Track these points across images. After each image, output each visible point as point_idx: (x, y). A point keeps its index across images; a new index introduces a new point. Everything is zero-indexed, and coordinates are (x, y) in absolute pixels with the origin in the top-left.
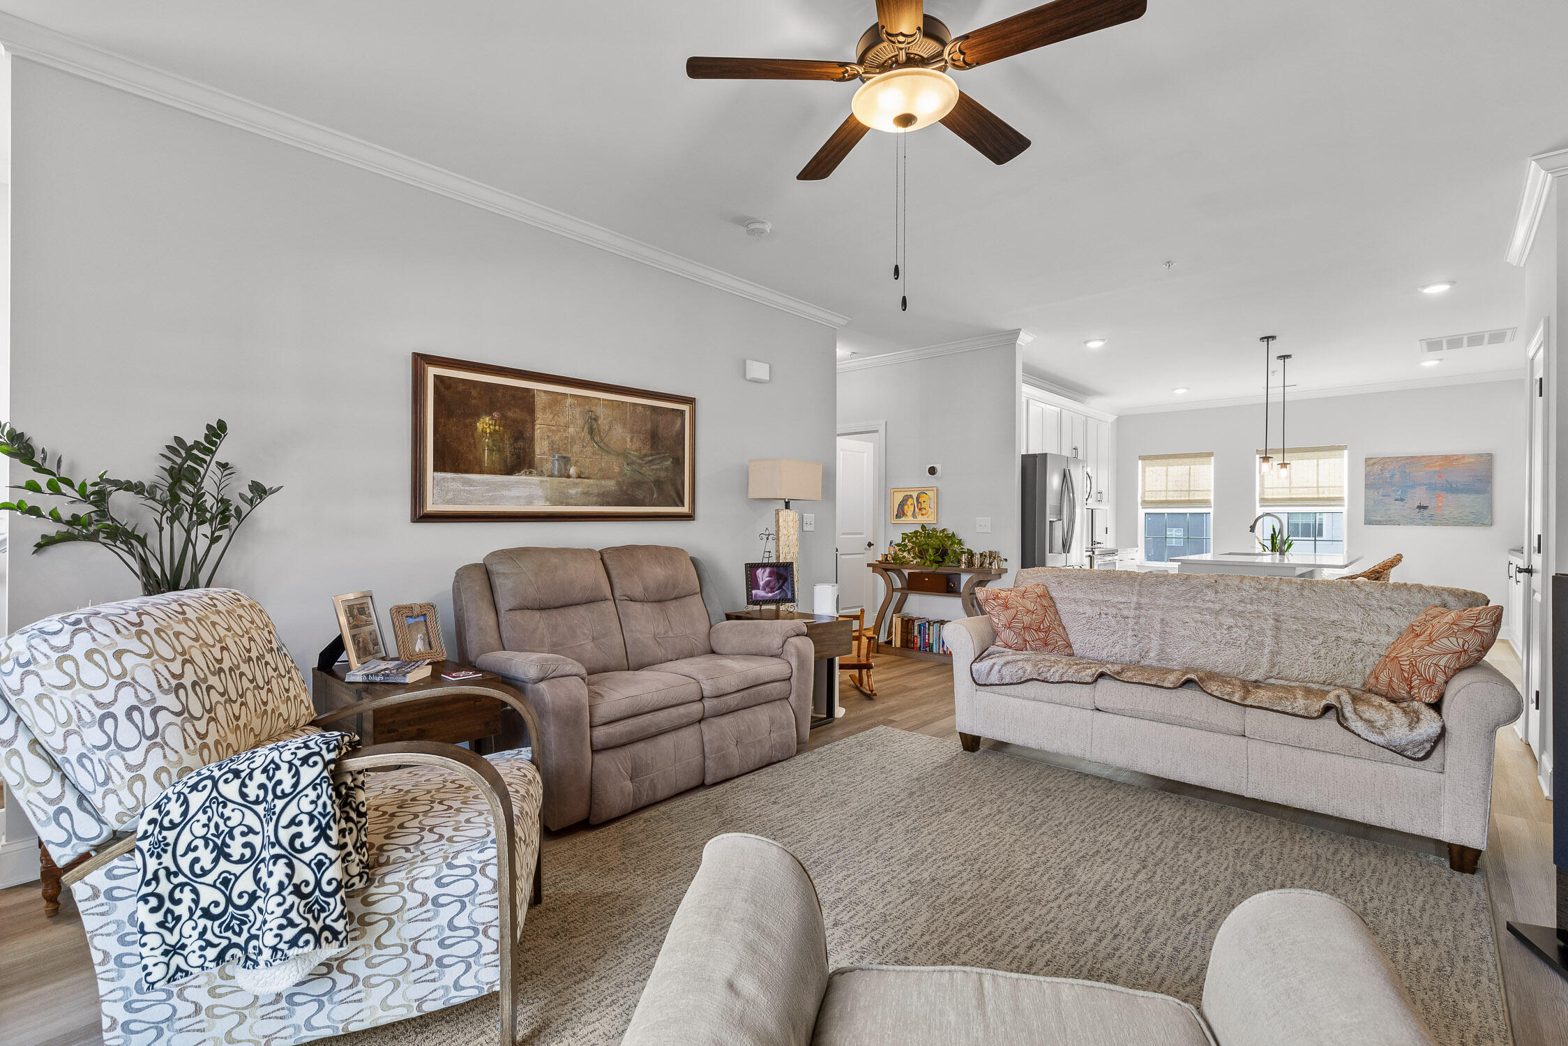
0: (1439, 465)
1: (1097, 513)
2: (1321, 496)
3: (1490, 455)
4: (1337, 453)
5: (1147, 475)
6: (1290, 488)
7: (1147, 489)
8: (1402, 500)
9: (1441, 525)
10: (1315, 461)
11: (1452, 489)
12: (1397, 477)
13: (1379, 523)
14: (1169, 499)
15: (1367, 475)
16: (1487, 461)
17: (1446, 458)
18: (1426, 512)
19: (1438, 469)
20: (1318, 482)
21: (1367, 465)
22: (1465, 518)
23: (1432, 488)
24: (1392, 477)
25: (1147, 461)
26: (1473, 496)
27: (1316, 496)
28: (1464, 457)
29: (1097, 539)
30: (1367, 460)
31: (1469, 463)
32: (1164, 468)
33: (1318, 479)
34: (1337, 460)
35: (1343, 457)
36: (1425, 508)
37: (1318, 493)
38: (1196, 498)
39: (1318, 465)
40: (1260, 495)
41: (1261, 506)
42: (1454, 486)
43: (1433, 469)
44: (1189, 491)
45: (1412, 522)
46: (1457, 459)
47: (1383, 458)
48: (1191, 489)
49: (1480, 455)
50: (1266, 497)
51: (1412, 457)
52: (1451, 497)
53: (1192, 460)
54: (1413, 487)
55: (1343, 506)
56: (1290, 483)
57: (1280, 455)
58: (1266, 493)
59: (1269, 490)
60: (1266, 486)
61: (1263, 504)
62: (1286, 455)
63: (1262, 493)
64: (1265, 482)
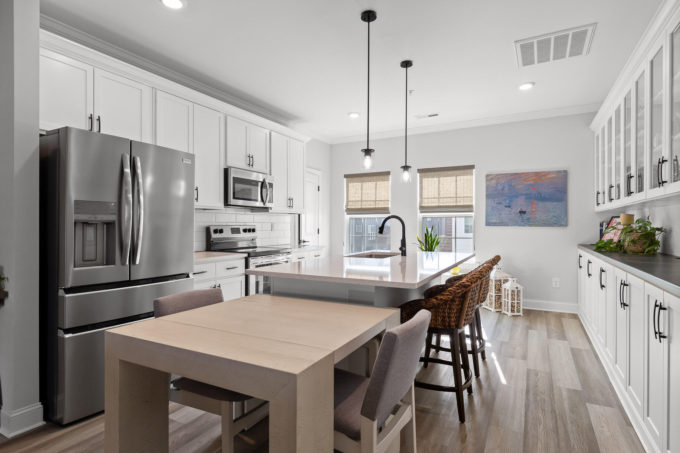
0: (533, 180)
2: (458, 204)
3: (566, 172)
4: (469, 171)
5: (349, 189)
6: (439, 198)
7: (349, 200)
8: (509, 207)
9: (535, 226)
10: (455, 177)
11: (542, 198)
12: (506, 189)
13: (495, 224)
14: (363, 207)
15: (487, 188)
16: (564, 175)
17: (537, 174)
18: (525, 216)
19: (532, 182)
20: (456, 193)
21: (487, 180)
22: (550, 220)
23: (529, 197)
24: (503, 189)
25: (349, 179)
26: (555, 204)
27: (455, 204)
28: (549, 173)
30: (487, 176)
31: (552, 178)
32: (360, 184)
33: (456, 191)
34: (468, 177)
35: (472, 175)
36: (524, 212)
37: (456, 202)
38: (380, 206)
39: (456, 181)
40: (419, 204)
41: (421, 212)
42: (543, 195)
43: (529, 183)
44: (375, 201)
45: (516, 224)
46: (544, 175)
47: (497, 175)
48: (377, 199)
49: (559, 172)
50: (423, 205)
51: (516, 174)
52: (541, 204)
53: (378, 177)
54: (516, 197)
55: (472, 212)
56: (439, 194)
57: (433, 173)
58: (424, 202)
59: (426, 200)
60: (424, 197)
61: (422, 210)
62: (436, 173)
63: (421, 202)
64: (423, 194)
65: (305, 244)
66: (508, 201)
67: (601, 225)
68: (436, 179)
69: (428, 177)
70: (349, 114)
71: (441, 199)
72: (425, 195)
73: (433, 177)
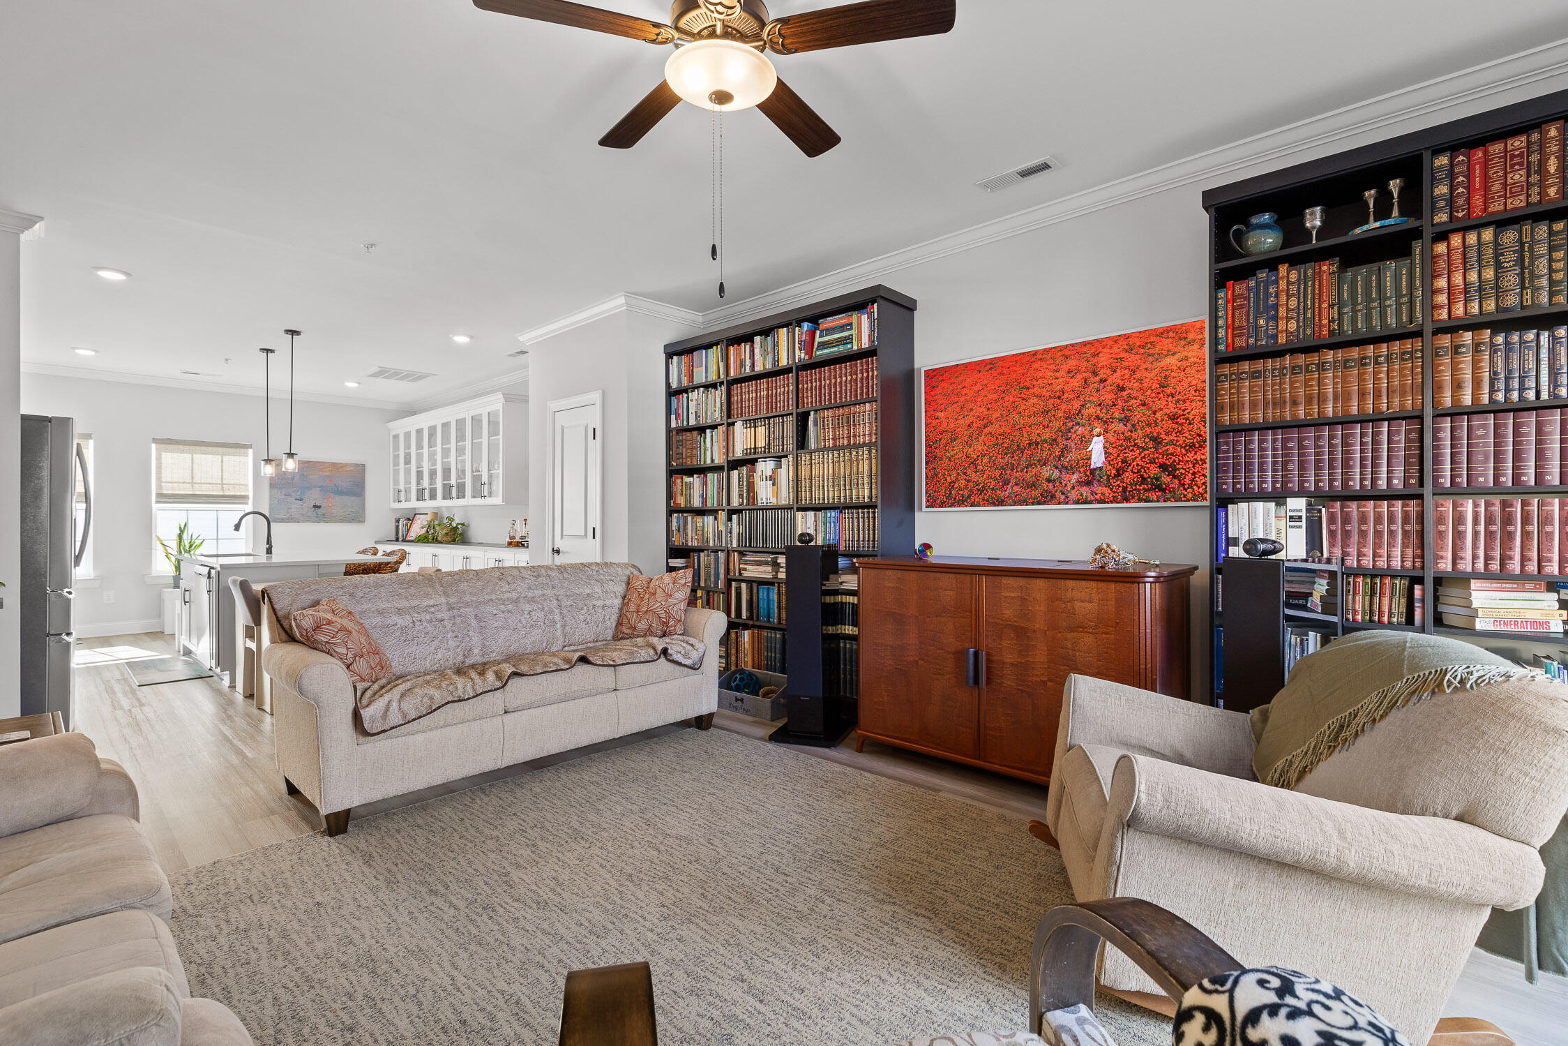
0: (329, 471)
2: (227, 493)
3: (364, 465)
4: (242, 451)
6: (192, 483)
8: (301, 500)
9: (331, 522)
10: (220, 457)
11: (339, 492)
12: (296, 478)
13: (282, 520)
16: (361, 469)
17: (334, 465)
18: (320, 511)
19: (328, 474)
20: (222, 479)
22: (347, 516)
23: (324, 489)
24: (292, 478)
26: (352, 498)
27: (221, 493)
28: (347, 465)
31: (350, 471)
33: (222, 476)
34: (242, 459)
35: (247, 456)
36: (319, 507)
37: (223, 490)
39: (222, 462)
40: (156, 489)
41: (157, 502)
42: (340, 489)
43: (325, 474)
45: (307, 519)
46: (342, 467)
49: (357, 465)
50: (165, 492)
51: (309, 462)
52: (338, 498)
54: (309, 488)
55: (247, 504)
56: (192, 478)
57: (181, 446)
58: (164, 488)
59: (167, 484)
60: (163, 480)
61: (159, 500)
62: (187, 448)
63: (159, 486)
64: (163, 475)
66: (299, 493)
67: (398, 521)
68: (188, 456)
69: (171, 451)
71: (197, 485)
72: (166, 476)
73: (182, 452)
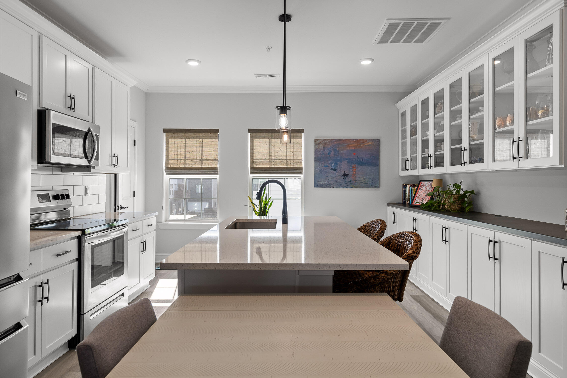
0: (354, 146)
1: (120, 179)
2: (289, 166)
3: (378, 140)
4: (298, 134)
5: (170, 146)
6: (270, 159)
7: (170, 157)
8: (335, 170)
11: (361, 163)
12: (332, 153)
13: (322, 186)
14: (187, 166)
15: (316, 151)
16: (376, 143)
17: (357, 141)
18: (348, 179)
19: (353, 148)
20: (287, 155)
21: (316, 144)
22: (367, 182)
23: (350, 161)
24: (329, 153)
25: (170, 134)
26: (371, 168)
27: (285, 166)
28: (366, 141)
29: (121, 203)
30: (316, 140)
31: (369, 145)
32: (183, 140)
33: (287, 153)
34: (298, 140)
35: (302, 138)
36: (347, 175)
37: (287, 164)
38: (207, 166)
40: (251, 164)
41: (251, 173)
42: (361, 160)
43: (351, 149)
44: (202, 160)
46: (363, 142)
47: (324, 140)
48: (204, 158)
49: (374, 140)
50: (255, 166)
51: (340, 140)
52: (360, 168)
53: (204, 135)
54: (340, 161)
55: (301, 173)
56: (270, 156)
57: (264, 134)
58: (254, 163)
59: (257, 161)
60: (254, 158)
61: (252, 171)
62: (267, 134)
63: (252, 163)
64: (254, 155)
65: (123, 210)
66: (333, 165)
67: (405, 186)
68: (267, 140)
69: (259, 138)
70: (187, 61)
71: (273, 161)
72: (256, 155)
73: (264, 138)
